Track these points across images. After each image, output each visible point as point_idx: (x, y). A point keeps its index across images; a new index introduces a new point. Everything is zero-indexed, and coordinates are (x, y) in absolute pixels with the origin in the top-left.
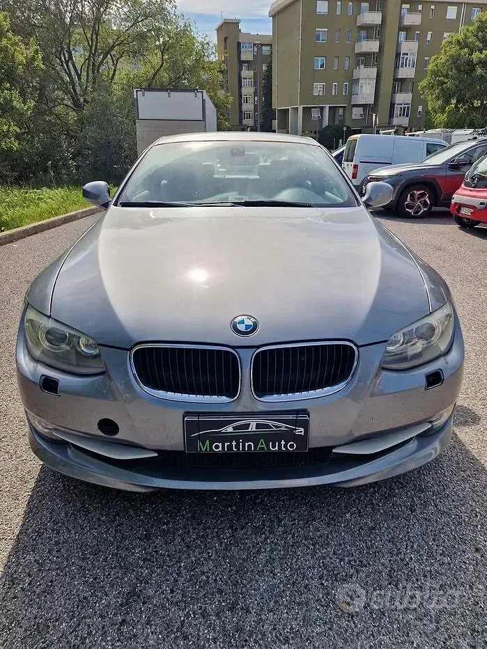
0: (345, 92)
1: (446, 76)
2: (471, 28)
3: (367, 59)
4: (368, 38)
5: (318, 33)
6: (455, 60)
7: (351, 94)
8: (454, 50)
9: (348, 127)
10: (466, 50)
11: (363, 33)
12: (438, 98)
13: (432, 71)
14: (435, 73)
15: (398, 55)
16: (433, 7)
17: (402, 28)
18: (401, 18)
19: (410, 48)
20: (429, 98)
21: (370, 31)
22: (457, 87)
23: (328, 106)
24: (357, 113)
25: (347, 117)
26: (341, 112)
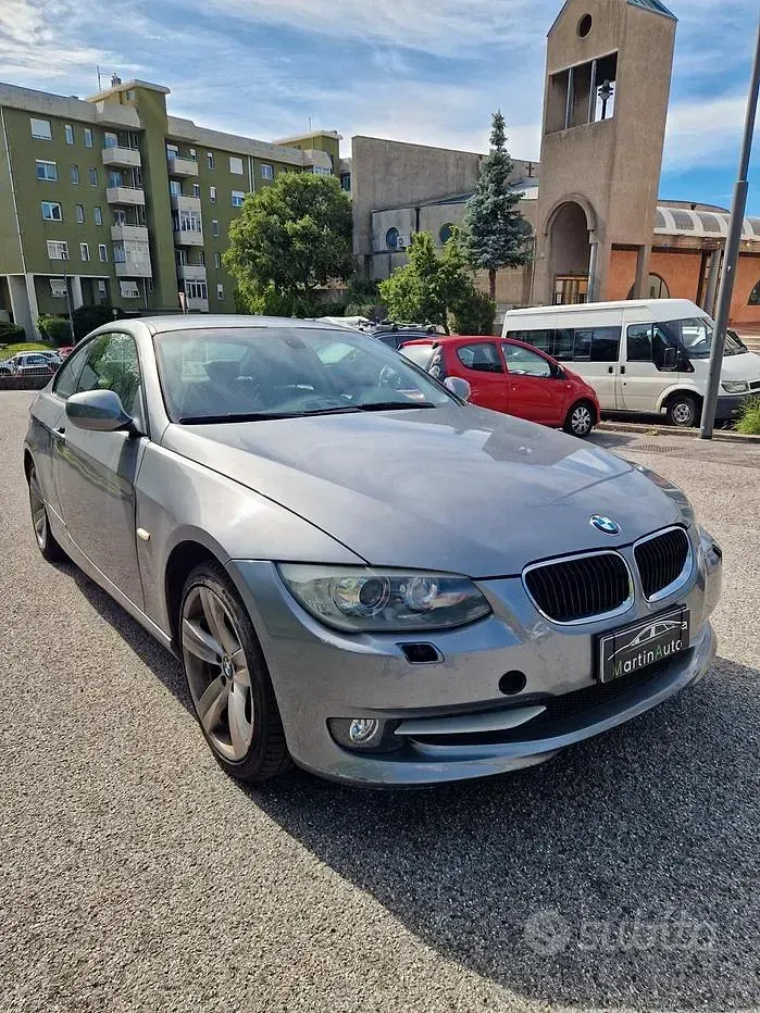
0: (104, 259)
1: (258, 248)
2: (276, 190)
3: (128, 213)
4: (125, 183)
5: (40, 166)
6: (264, 228)
7: (113, 262)
8: (261, 215)
9: (119, 310)
10: (276, 217)
11: (116, 177)
12: (251, 277)
13: (237, 241)
14: (242, 243)
15: (175, 213)
16: (210, 155)
17: (173, 177)
18: (169, 164)
19: (189, 205)
20: (238, 276)
21: (125, 174)
22: (274, 263)
23: (77, 278)
24: (128, 290)
25: (113, 295)
26: (102, 286)
